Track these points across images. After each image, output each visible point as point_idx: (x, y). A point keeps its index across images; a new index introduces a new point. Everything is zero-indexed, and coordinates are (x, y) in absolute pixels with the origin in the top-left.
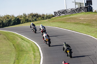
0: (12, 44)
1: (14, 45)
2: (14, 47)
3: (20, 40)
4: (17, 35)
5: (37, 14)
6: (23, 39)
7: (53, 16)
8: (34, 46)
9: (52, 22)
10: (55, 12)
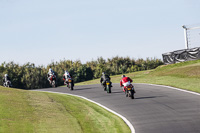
0: (75, 120)
1: (79, 123)
2: (79, 128)
3: (91, 113)
4: (87, 103)
5: (128, 60)
6: (97, 110)
7: (161, 64)
8: (122, 124)
9: (159, 76)
10: (164, 56)
